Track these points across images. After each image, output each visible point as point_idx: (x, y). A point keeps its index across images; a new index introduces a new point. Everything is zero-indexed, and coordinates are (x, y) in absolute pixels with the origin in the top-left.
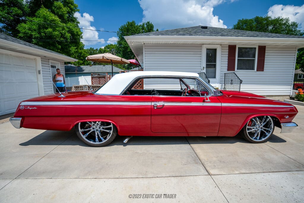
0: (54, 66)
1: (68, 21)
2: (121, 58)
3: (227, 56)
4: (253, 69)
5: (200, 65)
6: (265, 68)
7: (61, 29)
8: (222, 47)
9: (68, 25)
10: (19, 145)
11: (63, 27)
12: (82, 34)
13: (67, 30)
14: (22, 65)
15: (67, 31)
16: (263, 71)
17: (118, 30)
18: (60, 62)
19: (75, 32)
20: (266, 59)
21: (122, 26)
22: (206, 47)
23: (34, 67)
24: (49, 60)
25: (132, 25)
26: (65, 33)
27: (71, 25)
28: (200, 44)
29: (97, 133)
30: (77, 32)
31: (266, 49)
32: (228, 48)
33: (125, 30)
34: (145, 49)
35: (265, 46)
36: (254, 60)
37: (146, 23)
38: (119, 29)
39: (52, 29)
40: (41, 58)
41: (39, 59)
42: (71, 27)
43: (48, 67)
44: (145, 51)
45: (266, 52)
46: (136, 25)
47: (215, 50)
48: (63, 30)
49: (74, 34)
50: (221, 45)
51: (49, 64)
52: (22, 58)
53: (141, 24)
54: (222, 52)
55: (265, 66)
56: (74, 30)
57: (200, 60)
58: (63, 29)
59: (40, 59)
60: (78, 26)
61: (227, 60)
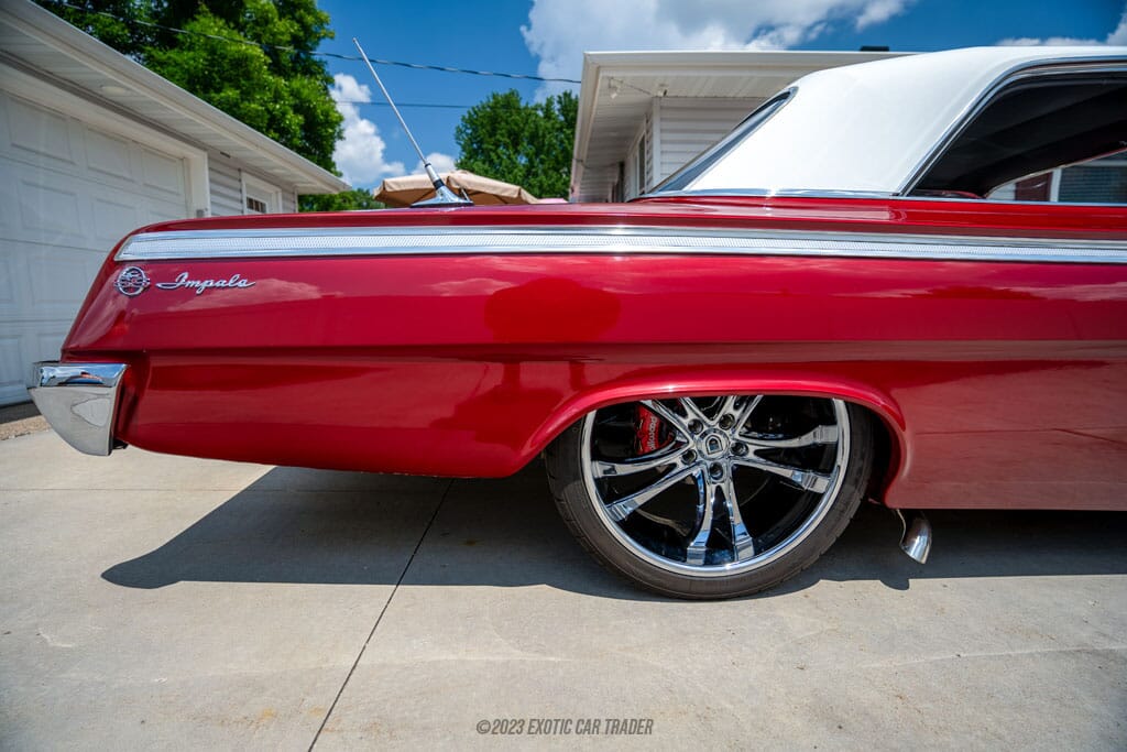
0: (257, 202)
1: (294, 69)
2: (517, 188)
7: (268, 95)
9: (296, 84)
10: (104, 576)
11: (277, 91)
12: (343, 125)
13: (292, 101)
14: (127, 175)
15: (290, 106)
17: (459, 123)
18: (284, 190)
19: (319, 111)
21: (473, 108)
23: (178, 194)
24: (240, 170)
25: (509, 102)
26: (284, 114)
27: (304, 87)
29: (719, 491)
30: (326, 114)
33: (485, 122)
37: (560, 97)
38: (464, 117)
39: (238, 92)
40: (209, 158)
41: (199, 160)
42: (305, 92)
43: (237, 200)
46: (522, 105)
48: (276, 102)
49: (315, 117)
51: (241, 191)
52: (125, 143)
53: (540, 99)
56: (316, 102)
58: (277, 98)
59: (206, 161)
60: (327, 94)
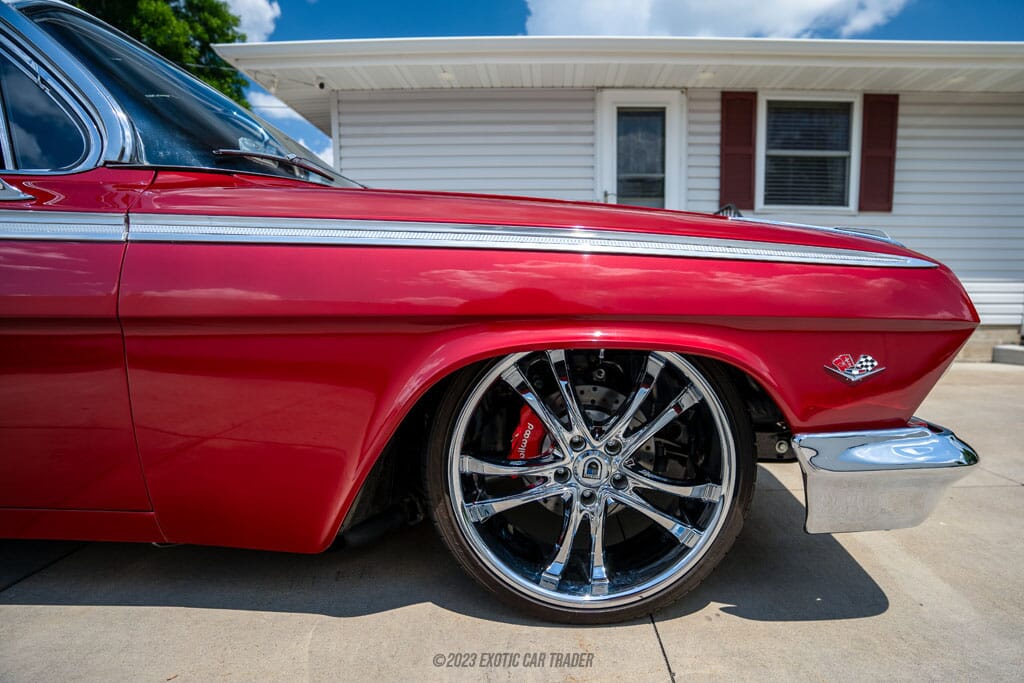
3: (717, 140)
4: (842, 201)
5: (589, 184)
6: (896, 199)
8: (690, 100)
16: (889, 209)
20: (899, 154)
22: (615, 103)
28: (583, 89)
31: (902, 109)
32: (717, 106)
34: (339, 113)
35: (896, 97)
36: (845, 162)
44: (340, 125)
45: (901, 121)
47: (659, 114)
50: (684, 90)
54: (690, 122)
55: (897, 188)
57: (589, 162)
61: (716, 162)
